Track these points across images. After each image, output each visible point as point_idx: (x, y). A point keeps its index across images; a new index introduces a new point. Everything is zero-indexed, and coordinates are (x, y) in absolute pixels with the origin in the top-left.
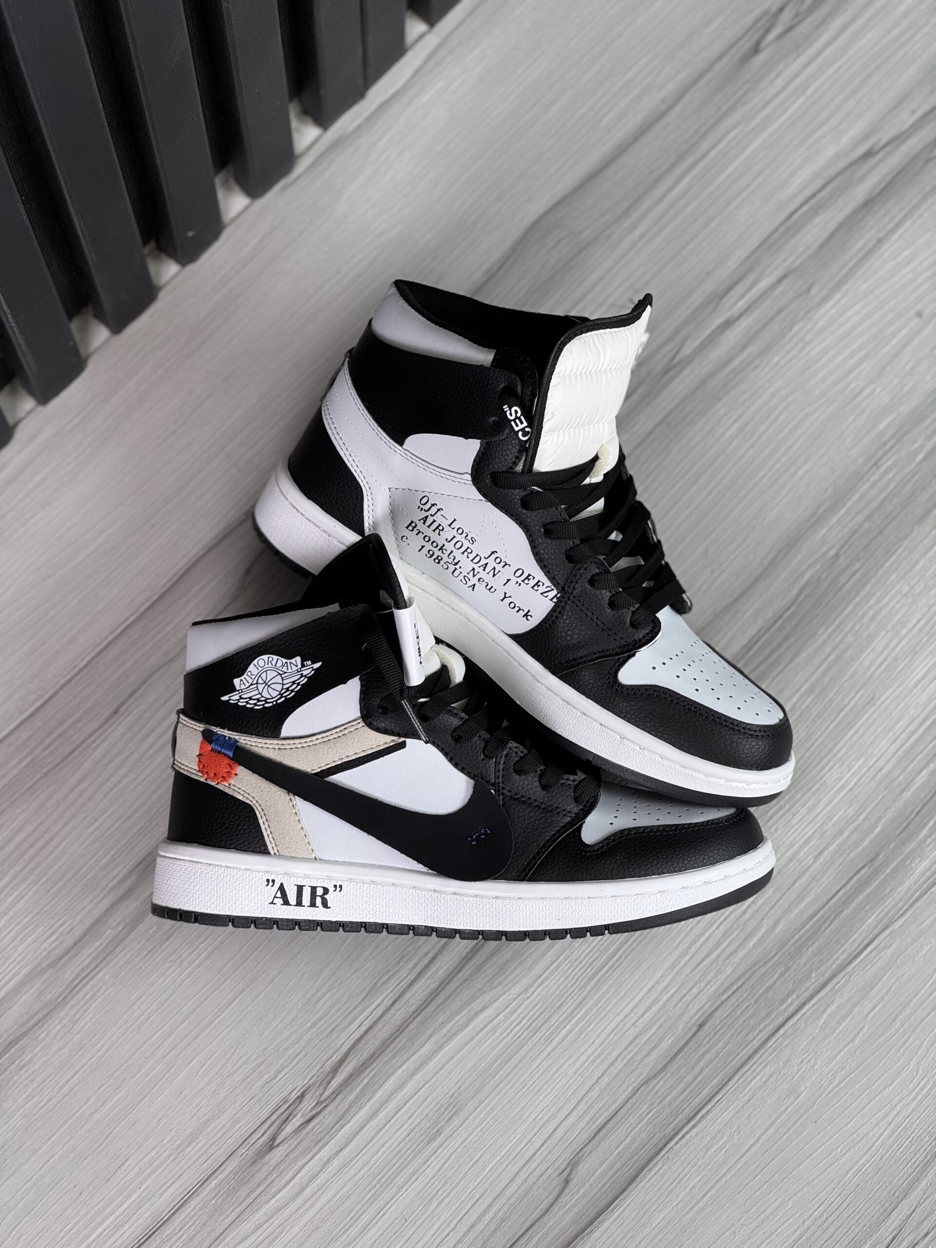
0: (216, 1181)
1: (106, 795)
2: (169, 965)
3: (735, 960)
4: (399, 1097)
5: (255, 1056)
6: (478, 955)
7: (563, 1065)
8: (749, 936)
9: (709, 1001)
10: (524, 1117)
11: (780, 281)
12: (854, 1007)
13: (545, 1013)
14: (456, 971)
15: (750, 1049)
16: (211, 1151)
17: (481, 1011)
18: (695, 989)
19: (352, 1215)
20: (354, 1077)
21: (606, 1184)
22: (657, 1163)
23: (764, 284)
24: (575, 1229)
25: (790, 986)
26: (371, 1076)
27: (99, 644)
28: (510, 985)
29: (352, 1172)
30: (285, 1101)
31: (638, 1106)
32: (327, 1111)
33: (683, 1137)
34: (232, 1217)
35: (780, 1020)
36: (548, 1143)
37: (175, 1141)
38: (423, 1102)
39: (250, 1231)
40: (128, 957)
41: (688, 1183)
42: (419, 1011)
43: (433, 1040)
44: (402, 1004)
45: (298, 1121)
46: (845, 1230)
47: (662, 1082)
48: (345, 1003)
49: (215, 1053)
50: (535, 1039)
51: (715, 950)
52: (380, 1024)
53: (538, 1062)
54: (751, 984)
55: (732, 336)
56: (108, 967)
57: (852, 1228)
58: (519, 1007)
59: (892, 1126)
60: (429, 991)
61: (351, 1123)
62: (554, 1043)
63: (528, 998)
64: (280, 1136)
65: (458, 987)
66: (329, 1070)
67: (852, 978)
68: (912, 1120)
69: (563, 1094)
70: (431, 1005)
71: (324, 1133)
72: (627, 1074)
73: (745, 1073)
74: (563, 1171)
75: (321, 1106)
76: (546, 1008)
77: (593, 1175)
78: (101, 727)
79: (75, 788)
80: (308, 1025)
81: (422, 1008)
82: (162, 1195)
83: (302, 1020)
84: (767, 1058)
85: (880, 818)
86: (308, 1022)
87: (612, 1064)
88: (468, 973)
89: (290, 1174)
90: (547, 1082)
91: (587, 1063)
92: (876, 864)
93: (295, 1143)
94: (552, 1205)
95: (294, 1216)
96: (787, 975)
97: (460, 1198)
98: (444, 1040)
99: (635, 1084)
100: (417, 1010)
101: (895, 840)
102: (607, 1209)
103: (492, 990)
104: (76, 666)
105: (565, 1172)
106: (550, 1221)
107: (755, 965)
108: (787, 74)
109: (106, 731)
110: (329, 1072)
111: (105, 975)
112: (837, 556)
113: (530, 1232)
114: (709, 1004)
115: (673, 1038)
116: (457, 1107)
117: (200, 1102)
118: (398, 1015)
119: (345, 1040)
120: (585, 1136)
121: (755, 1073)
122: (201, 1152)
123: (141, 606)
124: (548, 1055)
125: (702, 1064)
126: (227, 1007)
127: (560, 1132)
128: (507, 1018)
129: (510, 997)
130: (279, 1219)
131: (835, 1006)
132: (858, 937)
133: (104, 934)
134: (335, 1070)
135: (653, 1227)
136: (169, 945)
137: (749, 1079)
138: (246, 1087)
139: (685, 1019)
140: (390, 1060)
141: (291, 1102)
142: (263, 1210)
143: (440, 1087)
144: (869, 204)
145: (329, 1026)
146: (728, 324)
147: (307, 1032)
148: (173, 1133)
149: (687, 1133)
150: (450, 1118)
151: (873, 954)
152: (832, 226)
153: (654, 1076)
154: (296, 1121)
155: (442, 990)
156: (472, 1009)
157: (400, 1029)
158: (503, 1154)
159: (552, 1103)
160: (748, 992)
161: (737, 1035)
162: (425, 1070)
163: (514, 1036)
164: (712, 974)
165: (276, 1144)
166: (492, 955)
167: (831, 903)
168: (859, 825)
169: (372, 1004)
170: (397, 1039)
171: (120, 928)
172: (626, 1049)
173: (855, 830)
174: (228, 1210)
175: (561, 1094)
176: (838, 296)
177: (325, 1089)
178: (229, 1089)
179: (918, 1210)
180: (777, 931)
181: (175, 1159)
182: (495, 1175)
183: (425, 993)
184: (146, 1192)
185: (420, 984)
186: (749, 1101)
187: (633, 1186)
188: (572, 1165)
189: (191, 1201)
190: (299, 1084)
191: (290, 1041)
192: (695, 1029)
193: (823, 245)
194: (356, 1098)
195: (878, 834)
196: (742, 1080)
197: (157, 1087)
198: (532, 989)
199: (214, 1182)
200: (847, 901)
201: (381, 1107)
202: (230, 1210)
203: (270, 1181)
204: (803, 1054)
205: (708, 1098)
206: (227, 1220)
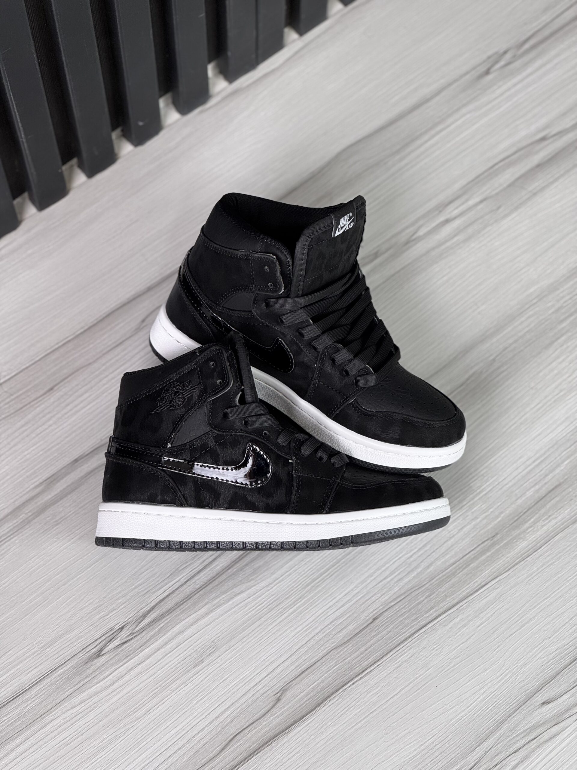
0: (62, 671)
1: (37, 435)
2: (55, 539)
3: (401, 584)
4: (181, 637)
5: (97, 601)
6: (242, 561)
7: (287, 630)
8: (412, 571)
9: (381, 605)
10: (258, 658)
11: (481, 202)
12: (469, 621)
13: (278, 601)
14: (227, 568)
15: (403, 637)
16: (61, 653)
17: (239, 594)
18: (373, 598)
19: (141, 702)
20: (155, 621)
21: (302, 705)
22: (335, 697)
23: (471, 203)
24: (279, 729)
25: (432, 604)
26: (166, 622)
27: (49, 349)
28: (259, 581)
29: (145, 677)
30: (112, 629)
31: (329, 661)
32: (136, 639)
33: (354, 684)
34: (67, 693)
35: (424, 623)
36: (271, 675)
37: (41, 644)
38: (195, 642)
39: (77, 703)
40: (31, 532)
41: (352, 711)
42: (201, 589)
43: (207, 606)
44: (192, 583)
45: (117, 642)
46: (446, 755)
47: (346, 649)
48: (158, 577)
49: (74, 595)
50: (269, 615)
51: (390, 576)
52: (177, 592)
53: (272, 626)
54: (409, 599)
55: (448, 229)
56: (19, 536)
57: (450, 754)
58: (262, 595)
59: (483, 696)
60: (209, 577)
61: (149, 648)
62: (283, 617)
63: (269, 590)
64: (105, 650)
65: (227, 578)
66: (141, 615)
67: (471, 604)
68: (496, 694)
69: (284, 647)
70: (209, 586)
71: (132, 652)
72: (325, 641)
73: (398, 651)
74: (277, 693)
75: (133, 635)
76: (279, 598)
77: (295, 698)
78: (41, 396)
79: (19, 429)
80: (133, 587)
81: (203, 587)
82: (27, 674)
83: (130, 583)
84: (412, 644)
85: (502, 513)
86: (133, 585)
87: (317, 634)
88: (235, 570)
89: (107, 673)
90: (275, 639)
91: (302, 631)
92: (495, 539)
93: (114, 655)
94: (267, 712)
95: (105, 698)
96: (432, 597)
97: (211, 700)
98: (214, 607)
99: (329, 648)
100: (200, 588)
101: (509, 526)
102: (300, 720)
103: (247, 582)
104: (33, 360)
105: (278, 694)
106: (264, 722)
107: (412, 589)
108: (504, 87)
109: (44, 398)
110: (141, 617)
111: (16, 540)
112: (494, 360)
113: (251, 726)
114: (381, 607)
115: (356, 624)
116: (215, 648)
117: (59, 623)
118: (188, 589)
119: (153, 600)
120: (294, 674)
121: (403, 652)
122: (55, 652)
123: (78, 331)
124: (279, 623)
125: (372, 642)
126: (86, 570)
127: (279, 670)
128: (254, 600)
129: (258, 588)
130: (96, 699)
131: (458, 619)
132: (478, 580)
133: (19, 516)
134: (145, 616)
135: (327, 735)
136: (57, 528)
137: (400, 655)
138: (89, 618)
139: (365, 614)
140: (179, 615)
141: (115, 630)
142: (87, 692)
143: (207, 635)
144: (540, 166)
145: (146, 589)
146: (447, 221)
147: (132, 590)
148: (40, 638)
149: (356, 681)
150: (210, 654)
151: (486, 591)
152: (517, 175)
153: (341, 645)
154: (116, 643)
155: (217, 578)
156: (234, 592)
157: (189, 597)
158: (241, 677)
159: (276, 652)
160: (406, 604)
161: (396, 628)
162: (199, 623)
163: (257, 611)
164: (385, 590)
165: (102, 654)
166: (252, 561)
167: (465, 558)
168: (489, 515)
169: (174, 580)
170: (185, 603)
171: (30, 514)
172: (326, 626)
173: (486, 517)
174: (65, 689)
175: (283, 647)
176: (514, 215)
177: (137, 626)
178: (79, 618)
179: (492, 750)
180: (429, 570)
181: (39, 654)
182: (235, 690)
183: (206, 579)
184: (18, 671)
185: (204, 572)
186: (397, 668)
187: (318, 708)
188: (283, 691)
189: (44, 680)
190: (122, 621)
191: (120, 595)
192: (371, 620)
193: (509, 186)
194: (154, 634)
195: (500, 521)
196: (395, 655)
197: (35, 610)
198: (272, 585)
199: (60, 671)
200: (475, 558)
201: (169, 641)
202: (67, 689)
203: (94, 675)
204: (434, 645)
205: (373, 662)
206: (64, 695)
